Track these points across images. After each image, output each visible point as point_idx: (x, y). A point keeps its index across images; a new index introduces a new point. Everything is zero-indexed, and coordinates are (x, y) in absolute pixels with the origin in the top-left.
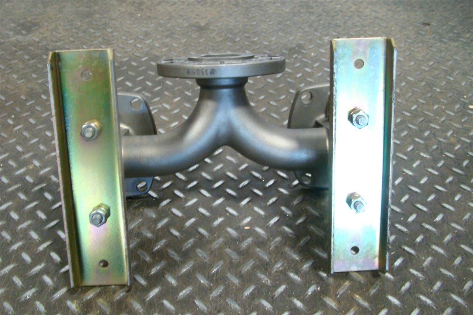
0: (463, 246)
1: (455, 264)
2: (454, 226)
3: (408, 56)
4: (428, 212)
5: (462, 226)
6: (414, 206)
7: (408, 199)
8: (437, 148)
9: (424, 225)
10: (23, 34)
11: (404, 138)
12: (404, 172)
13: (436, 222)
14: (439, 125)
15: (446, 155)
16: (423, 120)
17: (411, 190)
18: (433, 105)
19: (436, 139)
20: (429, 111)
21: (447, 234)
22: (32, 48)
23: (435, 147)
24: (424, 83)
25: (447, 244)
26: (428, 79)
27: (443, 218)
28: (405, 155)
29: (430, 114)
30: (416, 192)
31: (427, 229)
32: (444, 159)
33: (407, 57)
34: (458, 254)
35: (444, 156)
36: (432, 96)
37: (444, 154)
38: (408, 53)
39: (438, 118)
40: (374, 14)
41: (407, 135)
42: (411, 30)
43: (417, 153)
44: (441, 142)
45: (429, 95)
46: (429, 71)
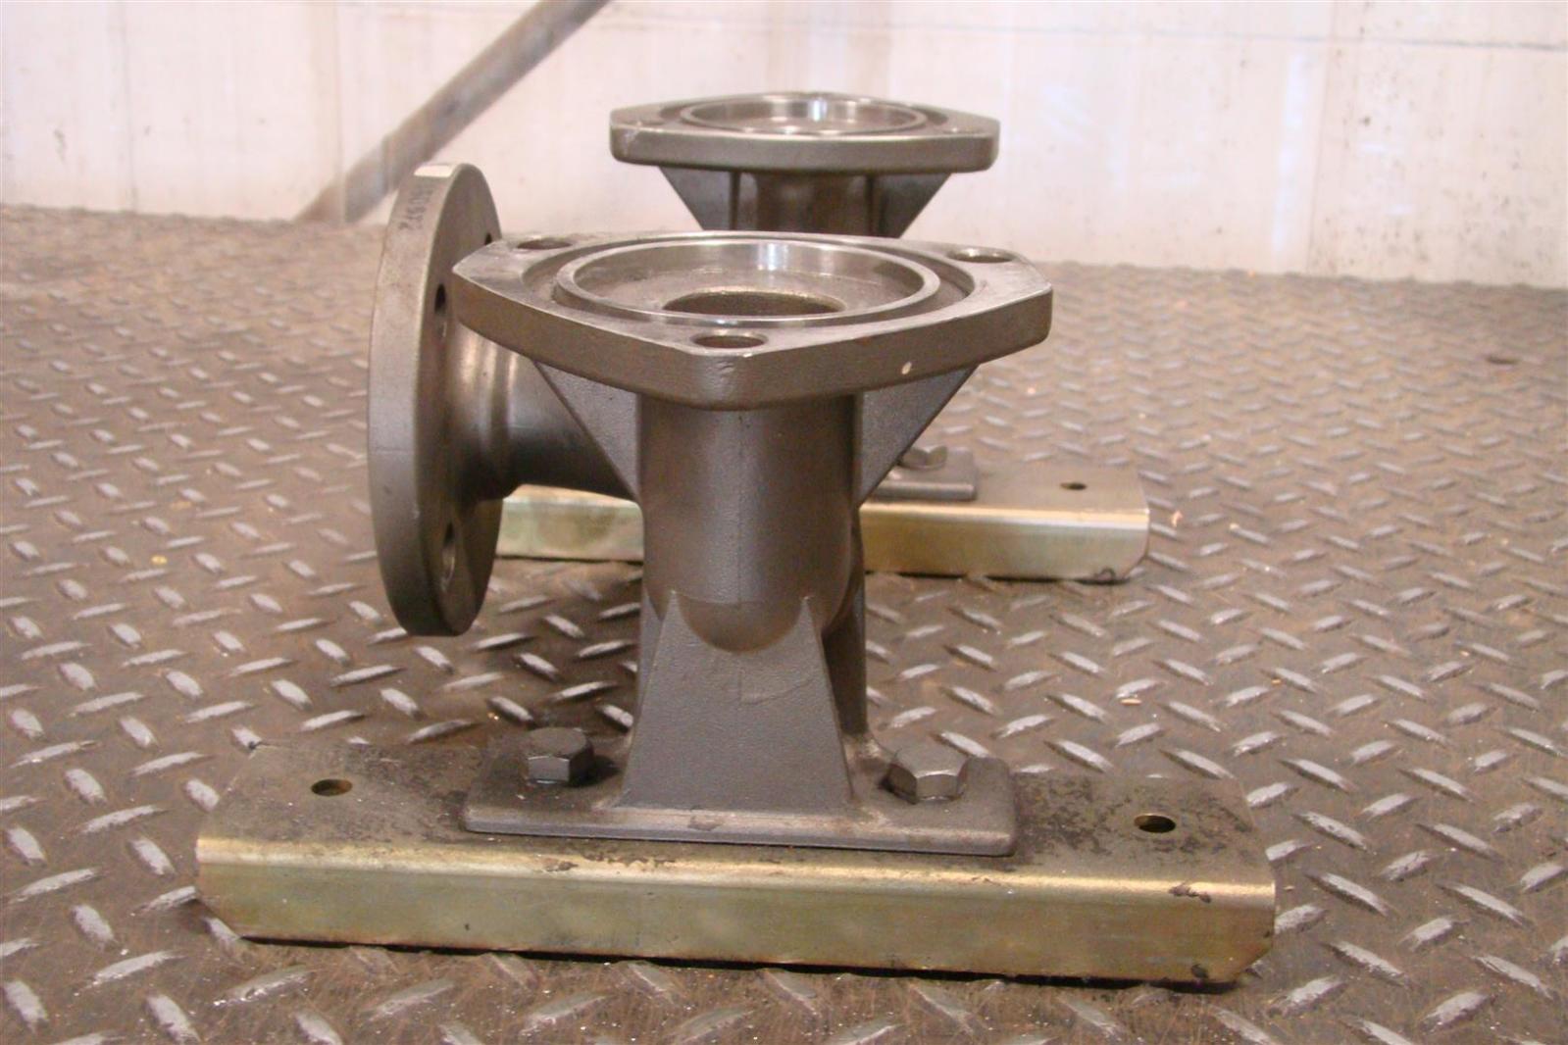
0: (1466, 891)
1: (1414, 937)
2: (1446, 833)
3: (1402, 420)
4: (1342, 786)
5: (1484, 839)
6: (1285, 764)
7: (1267, 746)
8: (1444, 633)
9: (1311, 819)
10: (22, 281)
11: (1311, 599)
12: (1275, 677)
13: (1369, 814)
14: (1471, 579)
15: (1474, 653)
16: (1409, 564)
17: (1289, 723)
18: (1463, 532)
19: (1445, 611)
20: (1440, 544)
21: (1408, 852)
22: (29, 309)
23: (1436, 627)
24: (1444, 481)
25: (1401, 880)
26: (1463, 475)
27: (1402, 809)
28: (1301, 636)
29: (1440, 550)
30: (1310, 732)
31: (1321, 831)
32: (1460, 659)
33: (1397, 424)
34: (1441, 913)
35: (1466, 654)
36: (1463, 513)
37: (1466, 650)
38: (1404, 413)
39: (1472, 563)
40: (1307, 328)
41: (1327, 591)
42: (1438, 368)
43: (1352, 638)
44: (1463, 619)
45: (1456, 508)
46: (1474, 458)
